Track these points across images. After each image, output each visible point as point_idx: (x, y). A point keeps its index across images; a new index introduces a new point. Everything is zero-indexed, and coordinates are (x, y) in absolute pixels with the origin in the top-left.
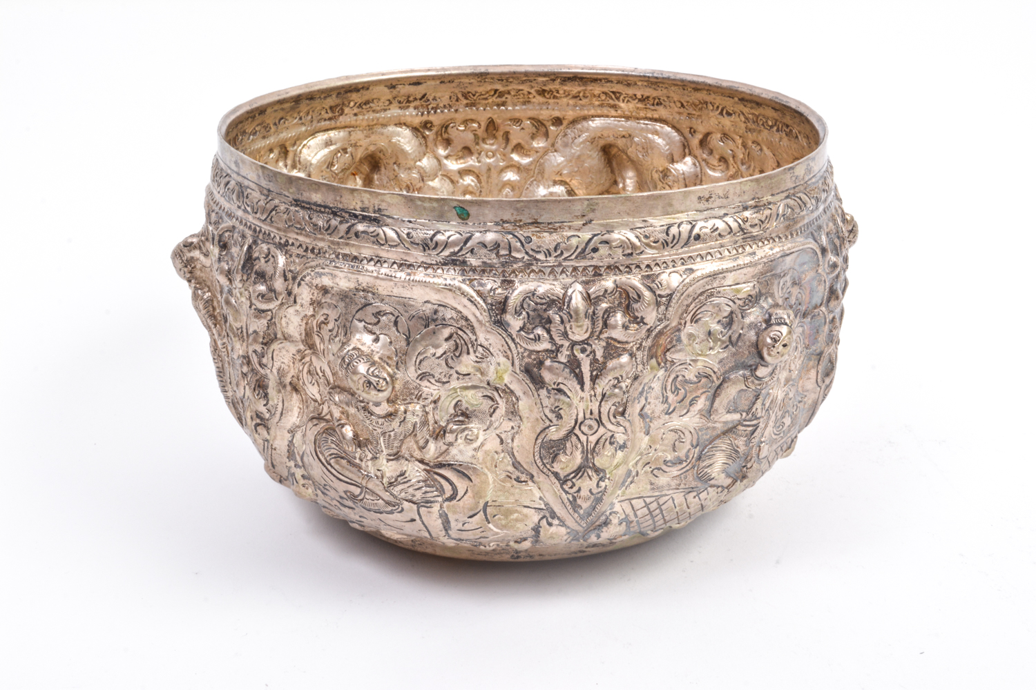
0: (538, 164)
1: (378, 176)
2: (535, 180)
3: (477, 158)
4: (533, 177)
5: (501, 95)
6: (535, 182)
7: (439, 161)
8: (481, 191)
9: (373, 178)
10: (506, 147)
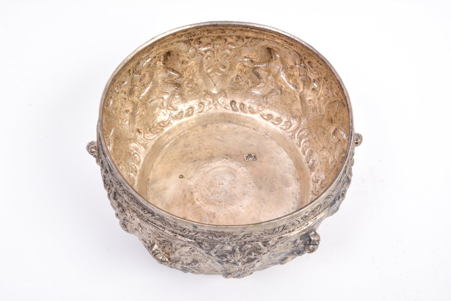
0: (239, 49)
1: (170, 58)
2: (237, 54)
3: (213, 46)
4: (237, 53)
5: (223, 30)
6: (237, 55)
7: (196, 49)
8: (214, 56)
9: (168, 58)
10: (225, 42)
